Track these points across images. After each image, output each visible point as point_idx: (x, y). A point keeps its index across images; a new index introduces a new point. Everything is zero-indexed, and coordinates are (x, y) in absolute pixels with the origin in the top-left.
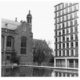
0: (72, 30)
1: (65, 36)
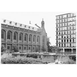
0: (68, 32)
1: (63, 36)
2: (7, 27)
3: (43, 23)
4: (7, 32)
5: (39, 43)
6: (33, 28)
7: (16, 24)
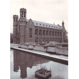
2: (42, 28)
3: (63, 23)
4: (42, 31)
5: (61, 37)
6: (57, 28)
7: (47, 26)
